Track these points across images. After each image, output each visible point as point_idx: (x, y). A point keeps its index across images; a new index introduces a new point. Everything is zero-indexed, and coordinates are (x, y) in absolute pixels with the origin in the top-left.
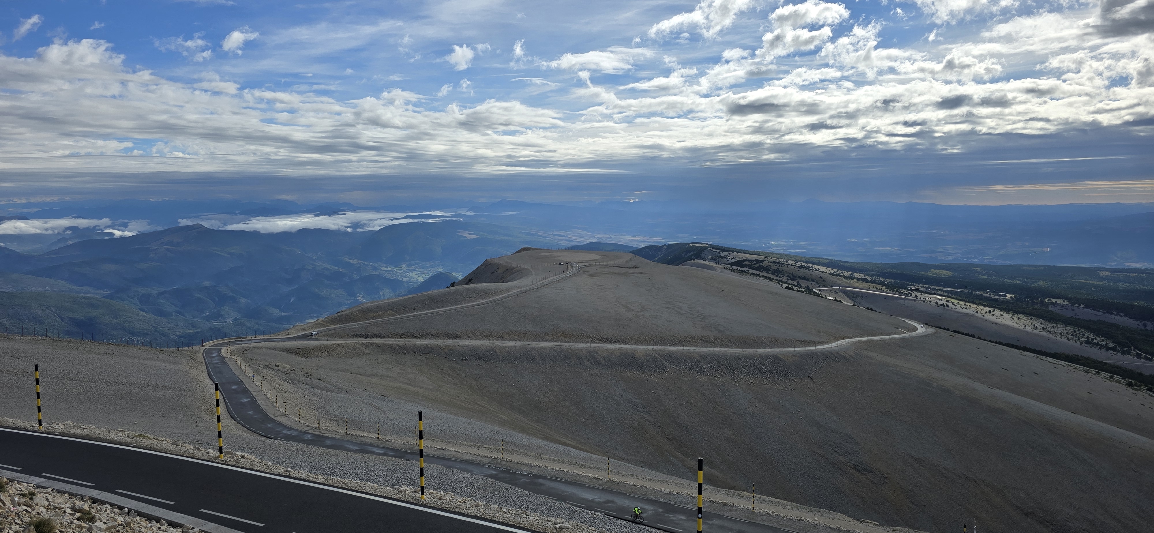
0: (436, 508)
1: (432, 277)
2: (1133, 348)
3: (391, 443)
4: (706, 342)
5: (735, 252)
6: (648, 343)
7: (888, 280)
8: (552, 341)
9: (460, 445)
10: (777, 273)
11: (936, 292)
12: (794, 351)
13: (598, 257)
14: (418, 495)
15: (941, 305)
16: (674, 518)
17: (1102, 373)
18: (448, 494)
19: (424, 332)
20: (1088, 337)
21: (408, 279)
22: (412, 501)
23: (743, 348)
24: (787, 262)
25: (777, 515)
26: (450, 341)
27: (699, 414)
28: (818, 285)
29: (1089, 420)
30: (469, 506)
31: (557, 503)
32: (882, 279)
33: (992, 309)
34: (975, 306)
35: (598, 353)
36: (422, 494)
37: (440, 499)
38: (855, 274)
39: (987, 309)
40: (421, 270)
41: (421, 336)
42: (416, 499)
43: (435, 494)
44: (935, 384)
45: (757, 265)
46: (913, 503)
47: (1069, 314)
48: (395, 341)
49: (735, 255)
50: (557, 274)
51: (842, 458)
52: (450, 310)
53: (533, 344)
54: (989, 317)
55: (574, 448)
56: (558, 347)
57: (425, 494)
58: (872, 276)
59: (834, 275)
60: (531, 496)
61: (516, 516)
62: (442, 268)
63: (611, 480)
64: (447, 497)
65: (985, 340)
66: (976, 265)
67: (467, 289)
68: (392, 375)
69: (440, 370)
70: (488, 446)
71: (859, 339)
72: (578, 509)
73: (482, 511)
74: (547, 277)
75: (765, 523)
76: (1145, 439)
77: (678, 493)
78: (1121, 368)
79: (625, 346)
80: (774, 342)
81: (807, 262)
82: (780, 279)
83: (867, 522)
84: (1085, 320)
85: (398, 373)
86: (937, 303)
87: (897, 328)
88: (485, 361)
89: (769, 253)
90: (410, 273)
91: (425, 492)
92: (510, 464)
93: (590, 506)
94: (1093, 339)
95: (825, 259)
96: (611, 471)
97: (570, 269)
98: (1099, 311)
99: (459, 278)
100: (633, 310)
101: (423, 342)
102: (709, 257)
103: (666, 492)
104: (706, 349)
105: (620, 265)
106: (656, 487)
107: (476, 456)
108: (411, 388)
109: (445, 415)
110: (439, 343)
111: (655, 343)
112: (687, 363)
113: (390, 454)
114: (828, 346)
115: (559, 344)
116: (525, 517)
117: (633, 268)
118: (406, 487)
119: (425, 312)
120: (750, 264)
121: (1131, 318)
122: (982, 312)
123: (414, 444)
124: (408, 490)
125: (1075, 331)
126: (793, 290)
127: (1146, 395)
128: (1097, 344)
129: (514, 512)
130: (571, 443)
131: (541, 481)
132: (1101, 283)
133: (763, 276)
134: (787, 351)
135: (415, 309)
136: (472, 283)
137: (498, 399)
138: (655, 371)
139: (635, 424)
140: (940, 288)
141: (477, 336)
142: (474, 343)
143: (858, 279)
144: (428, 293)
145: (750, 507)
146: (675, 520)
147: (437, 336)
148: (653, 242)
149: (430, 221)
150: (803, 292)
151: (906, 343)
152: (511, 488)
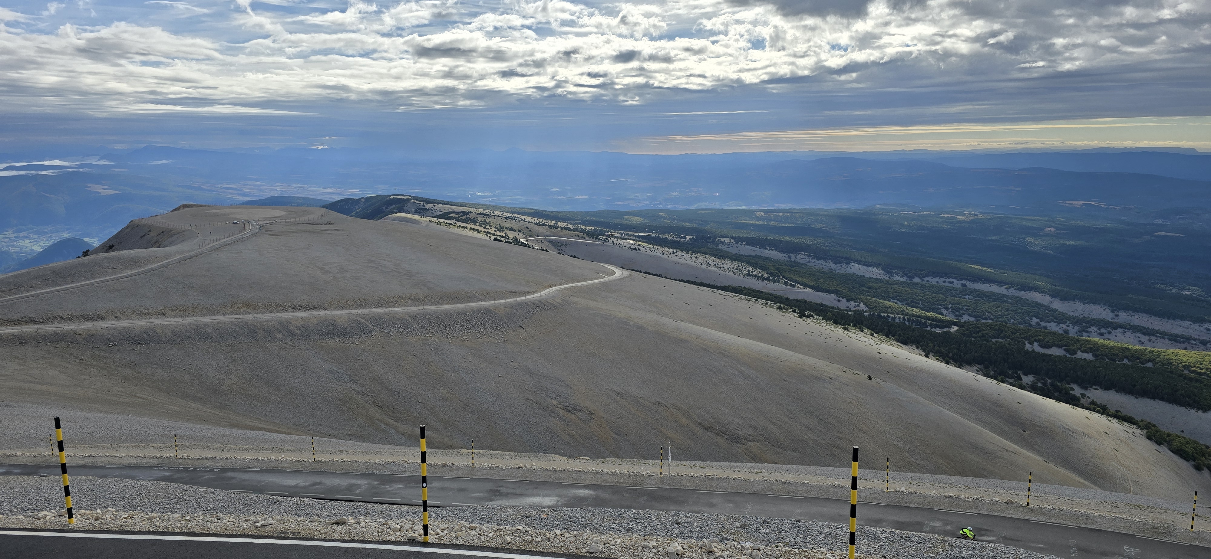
0: (92, 530)
1: (54, 245)
2: (781, 277)
3: (14, 459)
4: (416, 300)
5: (441, 203)
6: (350, 307)
7: (588, 228)
8: (231, 313)
9: (117, 448)
10: (484, 224)
11: (629, 237)
12: (506, 303)
13: (283, 213)
14: (64, 519)
15: (634, 249)
16: (391, 489)
17: (759, 300)
18: (108, 511)
19: (49, 315)
20: (749, 270)
21: (18, 249)
22: (56, 528)
23: (454, 304)
24: (494, 213)
25: (497, 467)
26: (89, 323)
27: (411, 377)
28: (525, 236)
29: (751, 341)
30: (140, 521)
31: (253, 495)
32: (583, 227)
33: (675, 251)
34: (662, 248)
35: (292, 323)
36: (70, 516)
37: (97, 519)
38: (559, 223)
39: (671, 250)
40: (36, 236)
41: (44, 321)
42: (61, 524)
43: (89, 514)
44: (631, 323)
45: (463, 218)
46: (616, 434)
47: (734, 251)
48: (7, 329)
49: (441, 207)
50: (231, 234)
51: (554, 402)
52: (84, 285)
53: (208, 319)
54: (673, 258)
55: (268, 432)
56: (240, 320)
57: (74, 516)
58: (574, 224)
59: (540, 225)
60: (220, 494)
61: (204, 522)
62: (68, 233)
63: (317, 461)
64: (107, 516)
65: (670, 279)
66: (661, 211)
67: (108, 259)
68: (6, 373)
69: (78, 361)
70: (155, 445)
71: (565, 286)
72: (280, 498)
73: (158, 524)
74: (218, 238)
75: (485, 477)
76: (791, 353)
77: (393, 462)
78: (773, 295)
79: (323, 313)
80: (486, 295)
81: (513, 213)
82: (488, 230)
83: (580, 459)
84: (746, 256)
85: (16, 370)
86: (630, 247)
87: (598, 273)
88: (142, 344)
89: (475, 204)
90: (21, 241)
91: (75, 514)
92: (188, 461)
93: (294, 493)
94: (752, 272)
95: (531, 209)
96: (316, 451)
97: (247, 228)
98: (756, 247)
99: (94, 245)
100: (330, 272)
101: (49, 327)
102: (413, 210)
103: (381, 462)
104: (415, 308)
105: (310, 222)
106: (369, 460)
107: (141, 459)
108: (38, 387)
109: (91, 414)
110: (74, 327)
111: (358, 306)
112: (396, 324)
113: (16, 471)
114: (537, 295)
115: (241, 316)
116: (217, 521)
117: (326, 224)
118: (45, 513)
119: (48, 290)
120: (457, 216)
121: (779, 252)
122: (667, 253)
123: (49, 455)
124: (49, 516)
125: (739, 266)
126: (501, 241)
127: (792, 316)
128: (755, 276)
129: (201, 518)
130: (265, 426)
131: (230, 474)
132: (757, 222)
133: (471, 229)
134: (498, 303)
135: (32, 287)
136: (113, 251)
137: (165, 388)
138: (360, 337)
139: (341, 396)
140: (633, 233)
141: (128, 315)
142: (124, 324)
143: (562, 228)
144: (51, 265)
145: (470, 464)
146: (392, 490)
147: (70, 319)
148: (349, 195)
149: (44, 173)
150: (511, 243)
151: (606, 287)
152: (191, 489)
